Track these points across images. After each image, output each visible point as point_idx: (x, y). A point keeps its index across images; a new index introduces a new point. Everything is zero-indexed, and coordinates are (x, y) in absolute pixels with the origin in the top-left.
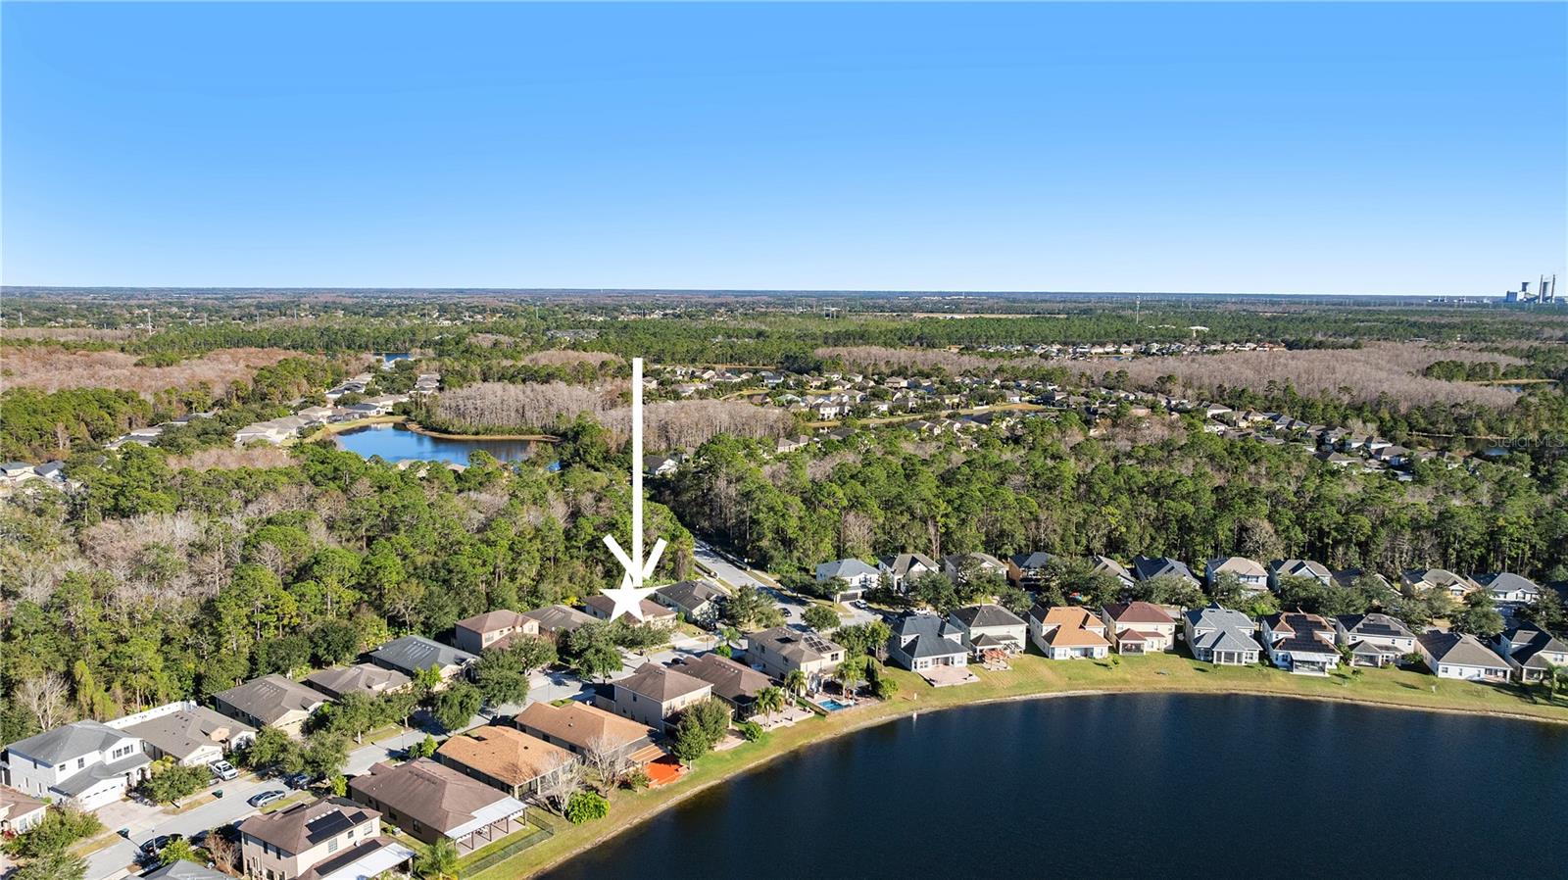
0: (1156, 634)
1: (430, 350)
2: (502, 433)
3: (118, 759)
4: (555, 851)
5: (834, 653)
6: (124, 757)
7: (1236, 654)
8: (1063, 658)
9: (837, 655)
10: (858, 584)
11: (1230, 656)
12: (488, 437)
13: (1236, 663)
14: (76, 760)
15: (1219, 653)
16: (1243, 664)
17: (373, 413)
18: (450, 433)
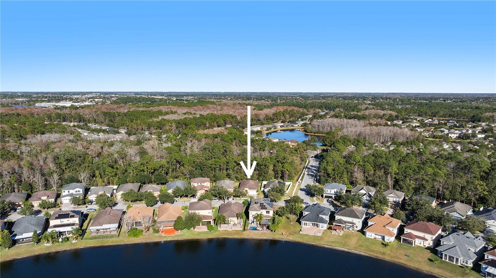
0: (424, 239)
1: (342, 109)
2: (322, 133)
3: (76, 193)
4: (112, 242)
5: (268, 211)
6: (78, 193)
7: (455, 259)
8: (370, 237)
9: (269, 212)
10: (333, 193)
11: (451, 258)
12: (318, 135)
13: (454, 263)
14: (68, 191)
15: (446, 255)
16: (459, 264)
17: (296, 125)
18: (308, 132)
